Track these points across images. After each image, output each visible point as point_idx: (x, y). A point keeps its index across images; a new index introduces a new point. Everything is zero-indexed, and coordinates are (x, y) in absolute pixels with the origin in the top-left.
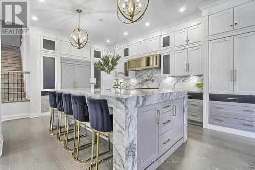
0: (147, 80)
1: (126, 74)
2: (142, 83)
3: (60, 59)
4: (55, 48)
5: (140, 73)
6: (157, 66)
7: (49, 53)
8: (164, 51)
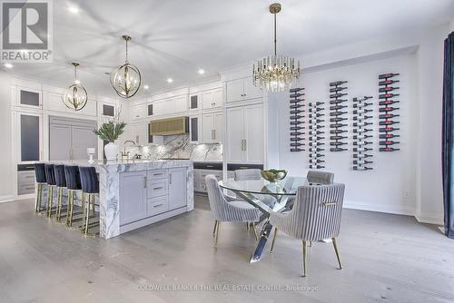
0: (178, 148)
1: (151, 140)
2: (171, 152)
3: (47, 118)
4: (40, 102)
5: (169, 139)
6: (184, 131)
7: (31, 110)
8: (192, 114)
